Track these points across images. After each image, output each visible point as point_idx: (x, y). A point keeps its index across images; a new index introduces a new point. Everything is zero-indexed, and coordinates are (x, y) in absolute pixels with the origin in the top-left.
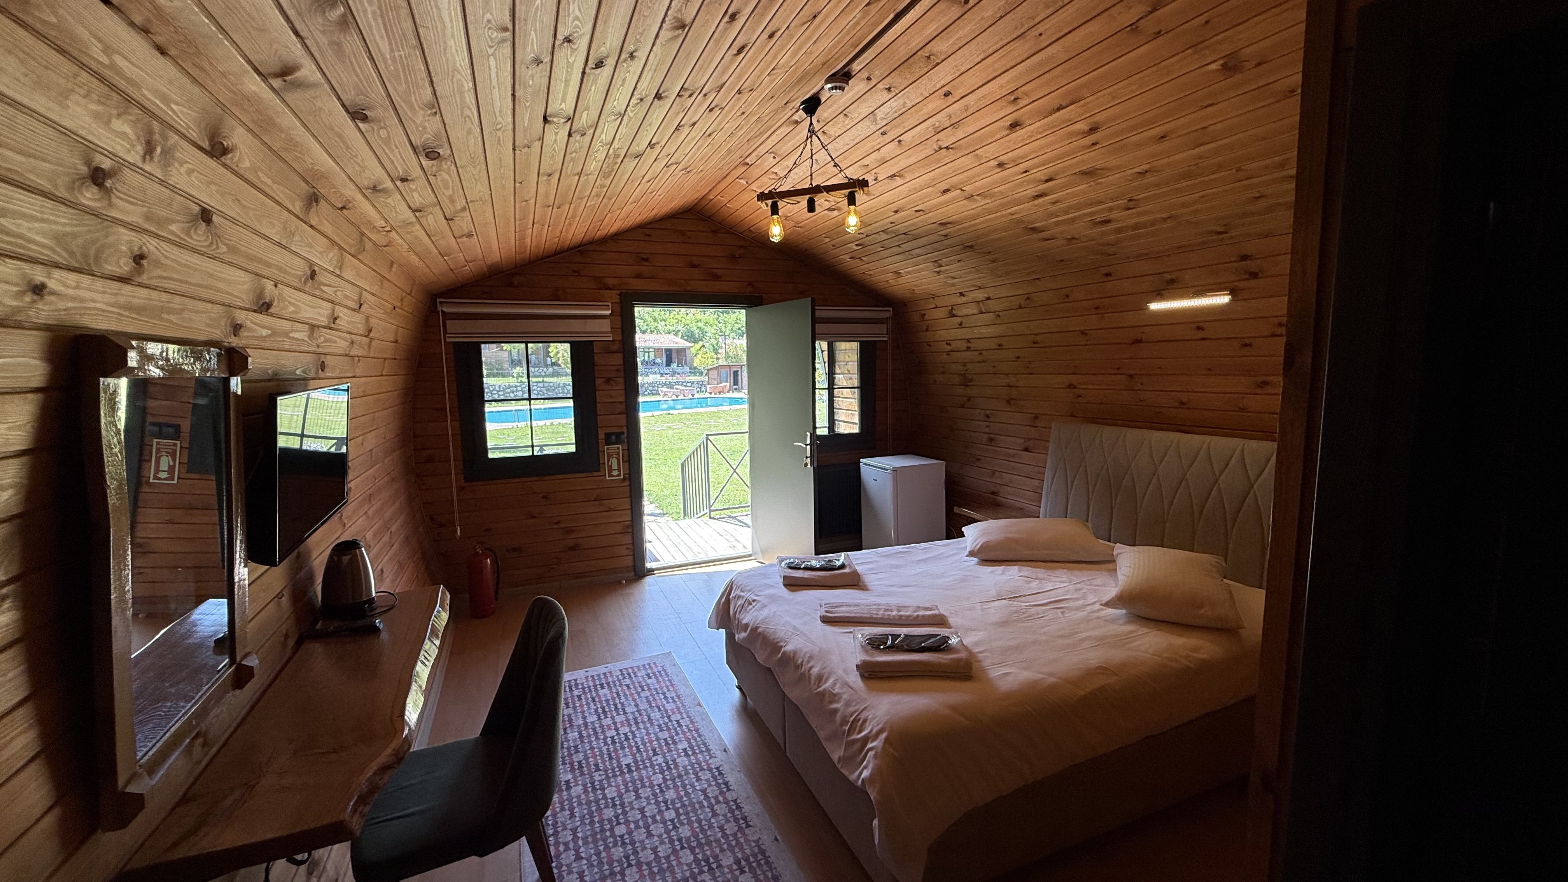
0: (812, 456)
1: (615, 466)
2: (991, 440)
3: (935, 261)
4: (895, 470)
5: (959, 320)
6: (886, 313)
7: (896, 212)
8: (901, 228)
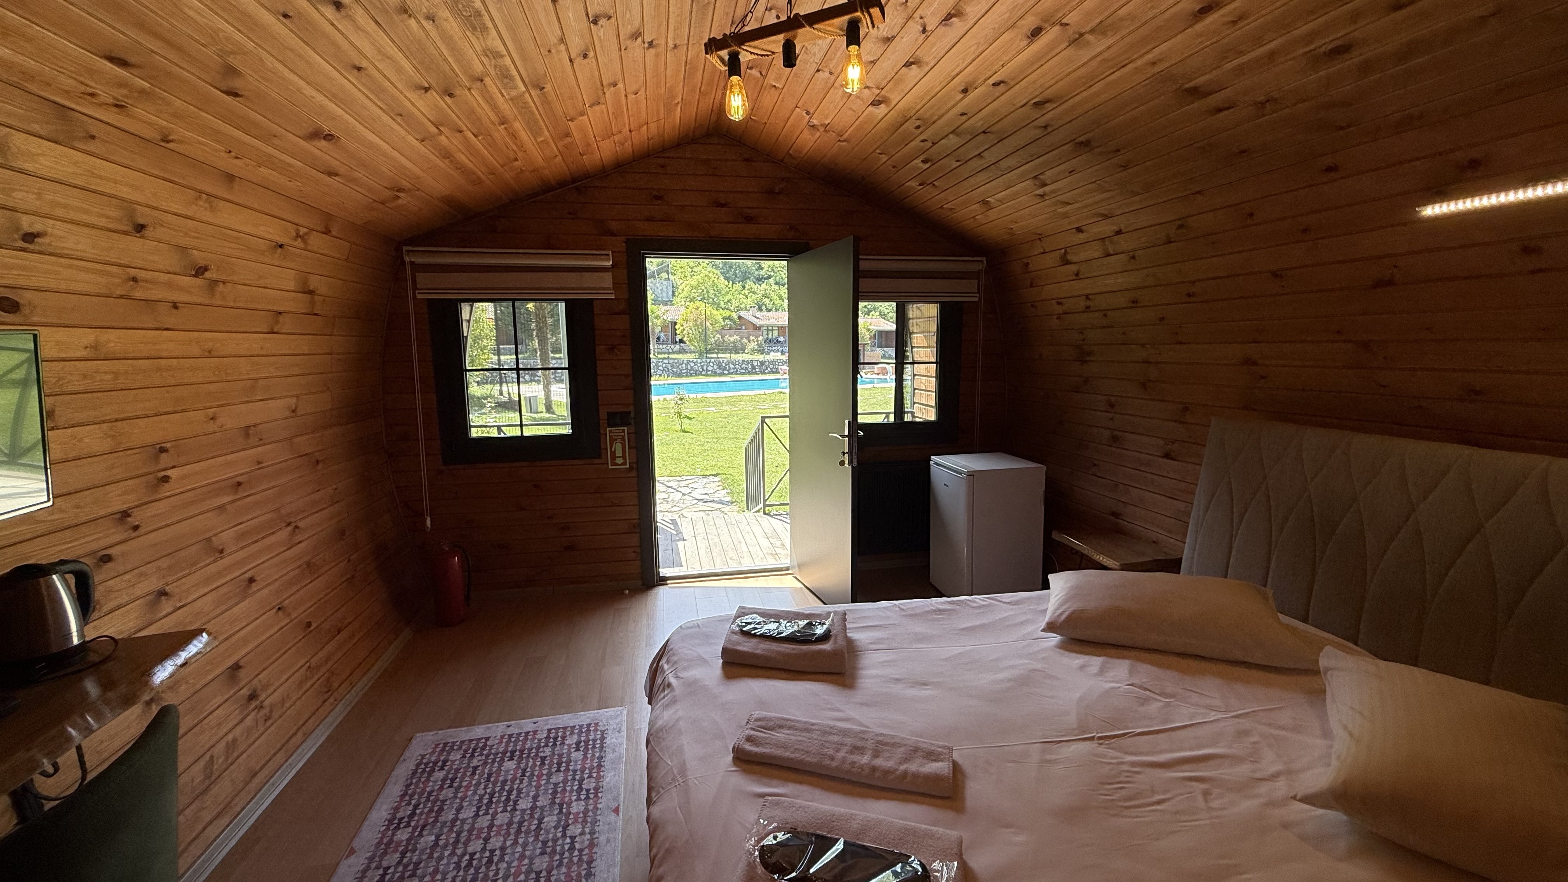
0: (850, 453)
1: (619, 453)
2: (1115, 439)
3: (1035, 177)
4: (971, 474)
5: (1073, 268)
6: (978, 264)
7: (965, 91)
8: (976, 122)
